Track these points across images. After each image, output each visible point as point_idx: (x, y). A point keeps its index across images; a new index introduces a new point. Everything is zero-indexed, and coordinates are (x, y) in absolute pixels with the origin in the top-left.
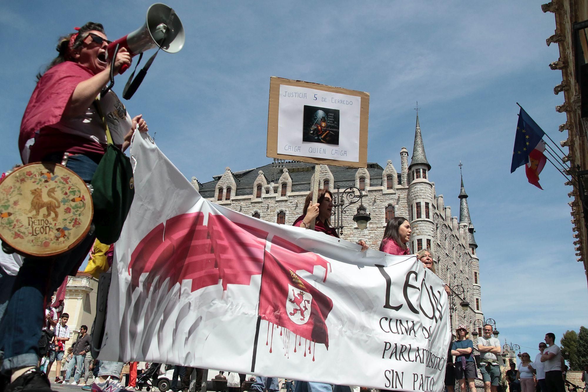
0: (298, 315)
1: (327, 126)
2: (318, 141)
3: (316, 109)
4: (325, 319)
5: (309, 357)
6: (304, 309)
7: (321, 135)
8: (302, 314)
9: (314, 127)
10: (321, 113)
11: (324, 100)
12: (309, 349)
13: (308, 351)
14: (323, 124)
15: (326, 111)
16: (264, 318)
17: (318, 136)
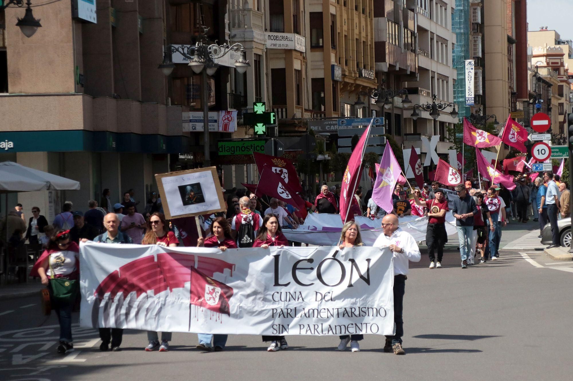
0: (212, 300)
1: (195, 194)
2: (192, 203)
3: (185, 186)
4: (228, 301)
5: (219, 321)
6: (215, 297)
7: (193, 200)
8: (214, 300)
9: (187, 197)
10: (189, 188)
11: (189, 179)
12: (219, 317)
13: (218, 319)
14: (192, 194)
15: (192, 185)
16: (193, 304)
17: (191, 201)
